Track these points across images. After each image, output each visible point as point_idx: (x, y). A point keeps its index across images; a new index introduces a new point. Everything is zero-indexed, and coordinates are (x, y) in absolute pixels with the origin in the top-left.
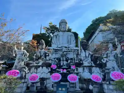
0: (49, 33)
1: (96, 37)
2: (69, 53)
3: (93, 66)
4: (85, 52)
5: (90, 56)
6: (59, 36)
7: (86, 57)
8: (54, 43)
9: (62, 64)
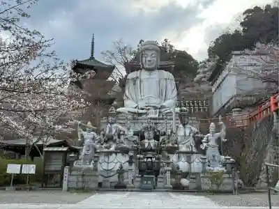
3: (194, 153)
4: (185, 127)
5: (192, 135)
6: (140, 81)
8: (130, 97)
9: (146, 145)
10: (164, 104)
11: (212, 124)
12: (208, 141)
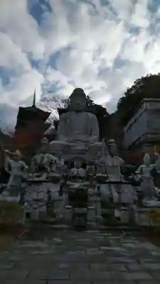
1: (135, 121)
4: (113, 158)
7: (113, 166)
11: (147, 155)
12: (141, 173)
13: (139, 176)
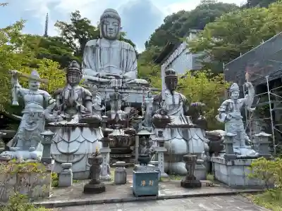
0: (70, 38)
1: (178, 56)
2: (127, 91)
3: (191, 127)
4: (172, 94)
5: (182, 103)
6: (100, 50)
7: (174, 105)
8: (88, 65)
9: (113, 117)
10: (126, 74)
12: (227, 111)
13: (224, 115)
